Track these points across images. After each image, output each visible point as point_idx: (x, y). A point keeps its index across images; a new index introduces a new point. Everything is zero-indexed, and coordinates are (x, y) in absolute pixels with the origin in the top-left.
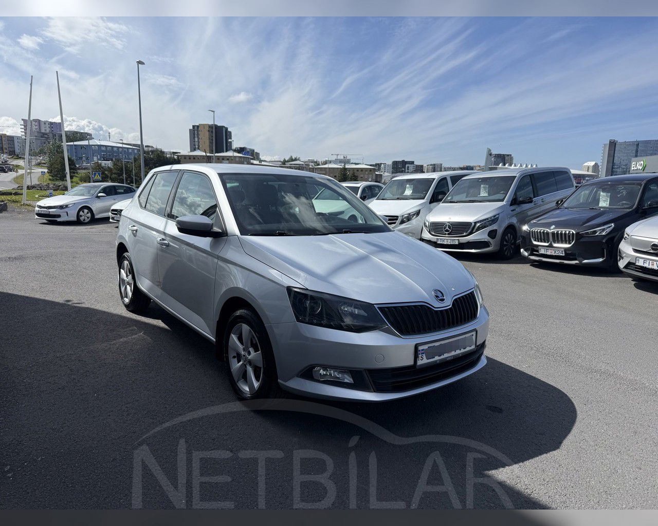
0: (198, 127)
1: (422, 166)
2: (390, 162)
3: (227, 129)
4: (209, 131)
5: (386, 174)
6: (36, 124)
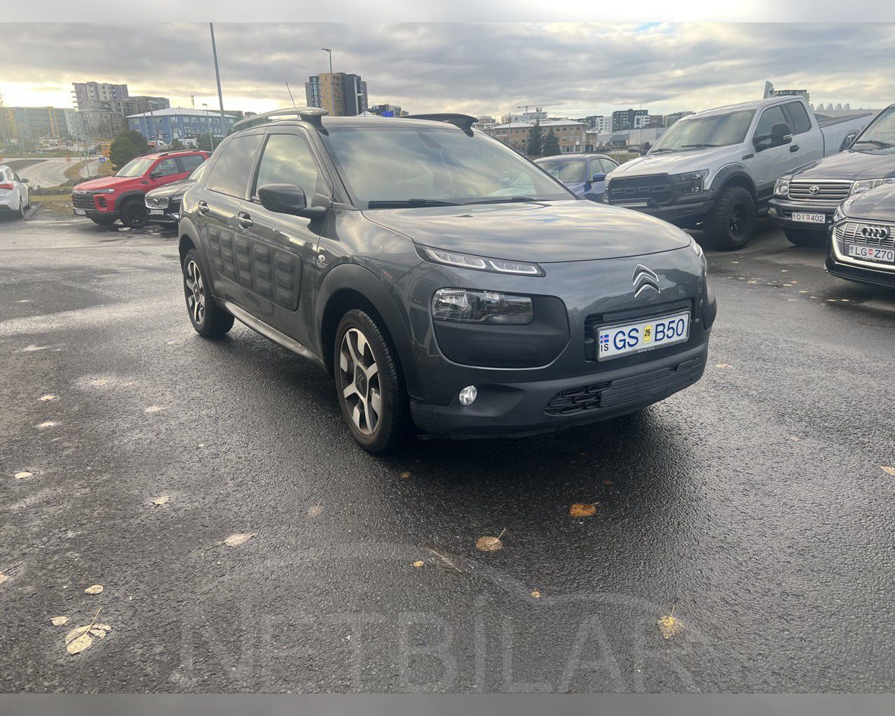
0: (317, 78)
1: (659, 118)
2: (608, 114)
3: (359, 78)
4: (334, 84)
5: (603, 133)
6: (92, 89)
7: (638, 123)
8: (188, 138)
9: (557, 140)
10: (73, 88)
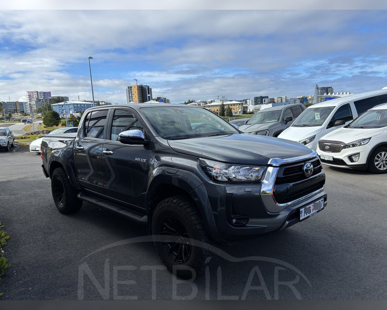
0: (131, 87)
1: (274, 99)
2: (253, 99)
3: (148, 87)
4: (138, 89)
5: (251, 105)
6: (36, 94)
7: (265, 102)
8: (76, 113)
9: (231, 109)
10: (27, 94)
